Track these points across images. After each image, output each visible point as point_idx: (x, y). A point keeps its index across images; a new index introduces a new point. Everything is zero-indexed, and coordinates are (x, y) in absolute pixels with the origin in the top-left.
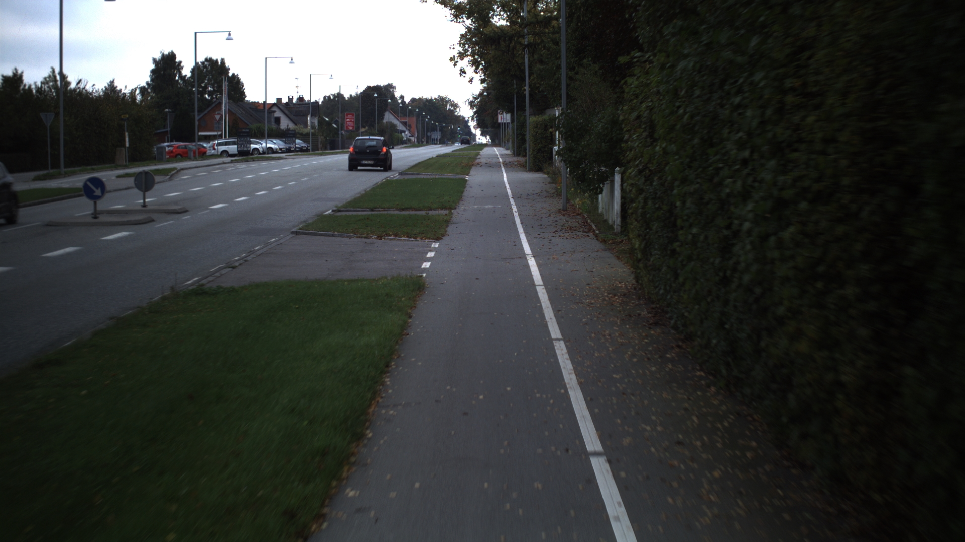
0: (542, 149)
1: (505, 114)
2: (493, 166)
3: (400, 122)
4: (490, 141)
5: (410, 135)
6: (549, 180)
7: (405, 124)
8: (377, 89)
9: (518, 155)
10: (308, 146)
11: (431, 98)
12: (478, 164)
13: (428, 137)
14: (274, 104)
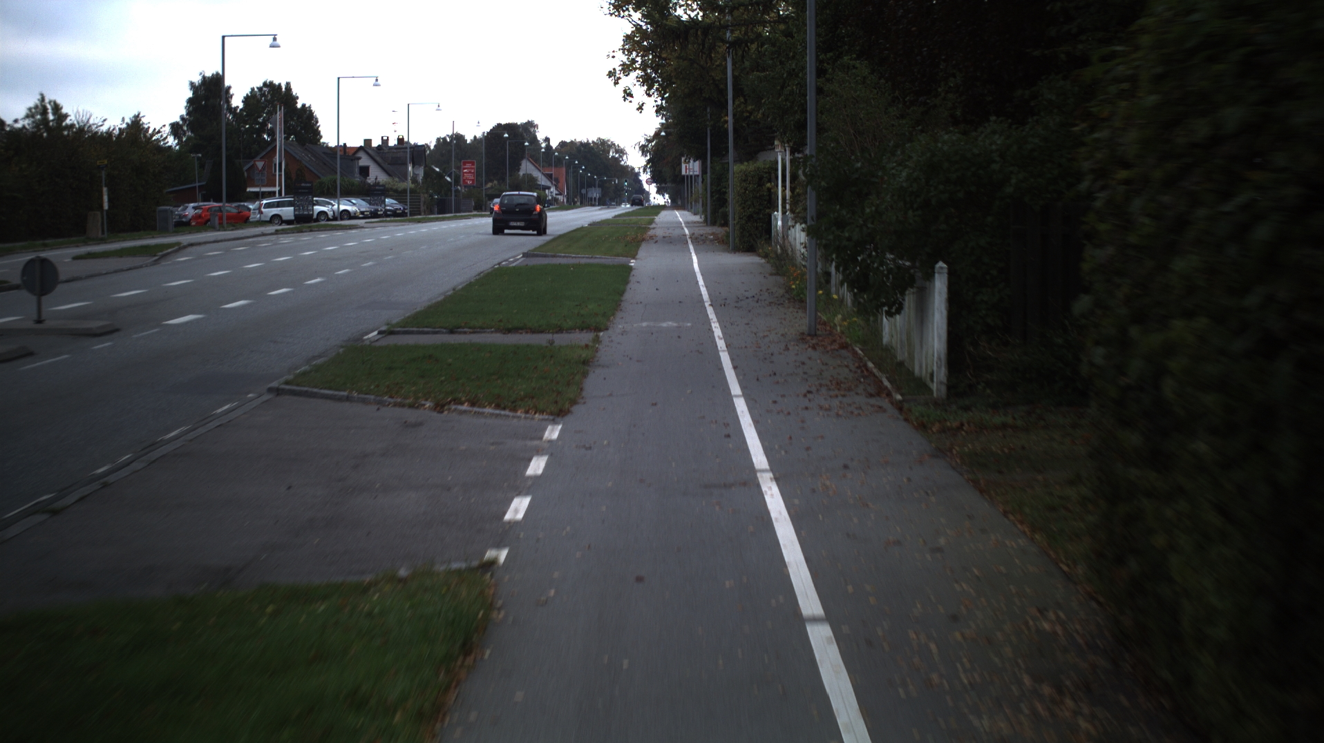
0: (755, 216)
1: (692, 161)
2: (675, 241)
3: (543, 173)
4: (669, 201)
5: (557, 192)
6: (769, 268)
7: (549, 177)
8: (510, 127)
9: (713, 223)
10: (404, 209)
11: (588, 141)
12: (651, 237)
13: (582, 196)
14: (361, 148)
